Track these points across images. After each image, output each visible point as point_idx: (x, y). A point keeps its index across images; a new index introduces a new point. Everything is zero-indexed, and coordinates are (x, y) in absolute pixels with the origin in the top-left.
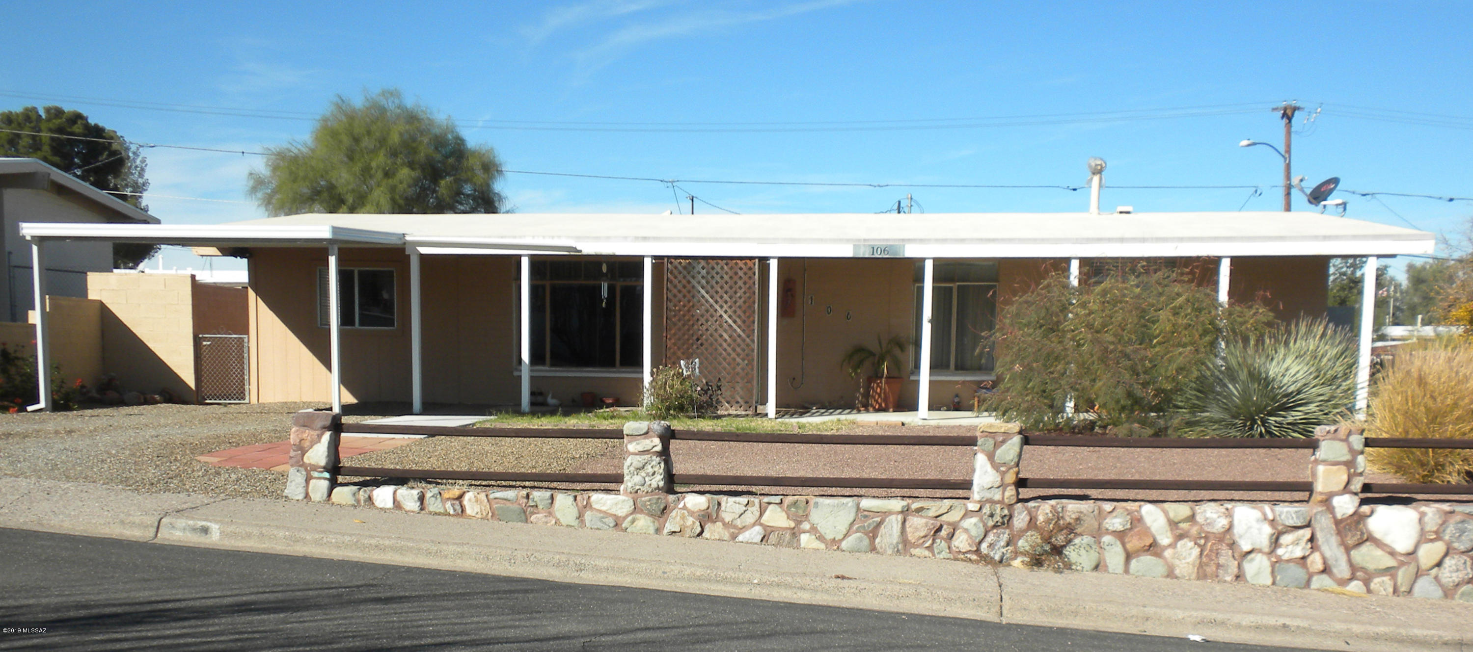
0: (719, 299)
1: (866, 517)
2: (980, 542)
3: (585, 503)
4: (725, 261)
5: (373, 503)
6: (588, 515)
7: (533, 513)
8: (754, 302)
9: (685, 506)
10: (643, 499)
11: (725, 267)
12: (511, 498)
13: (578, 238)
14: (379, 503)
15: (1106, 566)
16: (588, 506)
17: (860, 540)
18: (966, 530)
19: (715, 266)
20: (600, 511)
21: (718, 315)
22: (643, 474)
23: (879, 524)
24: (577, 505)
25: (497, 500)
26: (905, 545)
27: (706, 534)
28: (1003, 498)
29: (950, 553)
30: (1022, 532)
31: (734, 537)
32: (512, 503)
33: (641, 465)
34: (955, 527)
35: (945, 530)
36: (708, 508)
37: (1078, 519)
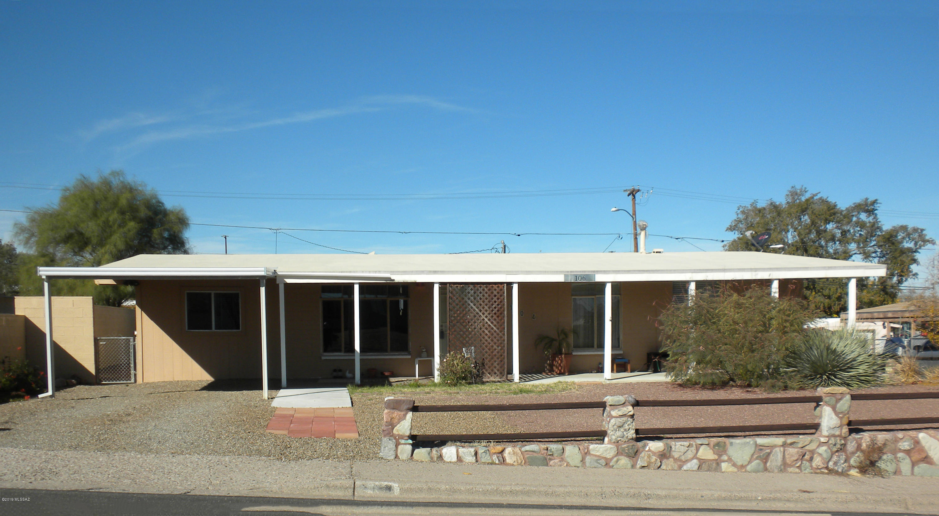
0: (482, 309)
1: (761, 450)
2: (829, 461)
3: (586, 451)
4: (485, 286)
5: (443, 459)
6: (588, 459)
7: (550, 459)
8: (504, 311)
9: (649, 450)
10: (623, 446)
11: (486, 289)
12: (537, 451)
13: (393, 272)
14: (446, 459)
15: (900, 472)
16: (587, 453)
17: (759, 464)
18: (820, 455)
19: (479, 288)
20: (596, 456)
21: (482, 319)
22: (622, 430)
23: (769, 454)
24: (581, 453)
25: (527, 452)
26: (785, 466)
27: (663, 467)
28: (841, 434)
29: (811, 469)
30: (853, 453)
31: (680, 467)
32: (537, 454)
33: (621, 424)
34: (813, 452)
35: (808, 455)
36: (664, 450)
37: (885, 444)
